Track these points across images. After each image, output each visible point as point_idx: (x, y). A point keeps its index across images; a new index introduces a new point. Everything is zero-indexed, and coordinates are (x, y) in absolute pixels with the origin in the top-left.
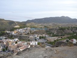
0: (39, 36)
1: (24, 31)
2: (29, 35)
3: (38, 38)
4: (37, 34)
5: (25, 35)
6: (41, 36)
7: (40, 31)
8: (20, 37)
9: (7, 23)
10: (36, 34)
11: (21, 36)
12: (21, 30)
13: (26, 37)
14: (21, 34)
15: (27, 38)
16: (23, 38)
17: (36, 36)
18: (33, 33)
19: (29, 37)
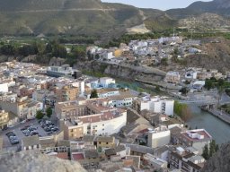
0: (209, 76)
1: (151, 50)
2: (168, 68)
3: (197, 82)
4: (203, 66)
5: (152, 65)
6: (219, 76)
7: (221, 56)
8: (132, 71)
9: (110, 13)
10: (199, 65)
11: (137, 68)
12: (146, 44)
13: (155, 74)
14: (136, 63)
15: (157, 78)
16: (142, 78)
17: (195, 75)
18: (184, 63)
19: (163, 77)
